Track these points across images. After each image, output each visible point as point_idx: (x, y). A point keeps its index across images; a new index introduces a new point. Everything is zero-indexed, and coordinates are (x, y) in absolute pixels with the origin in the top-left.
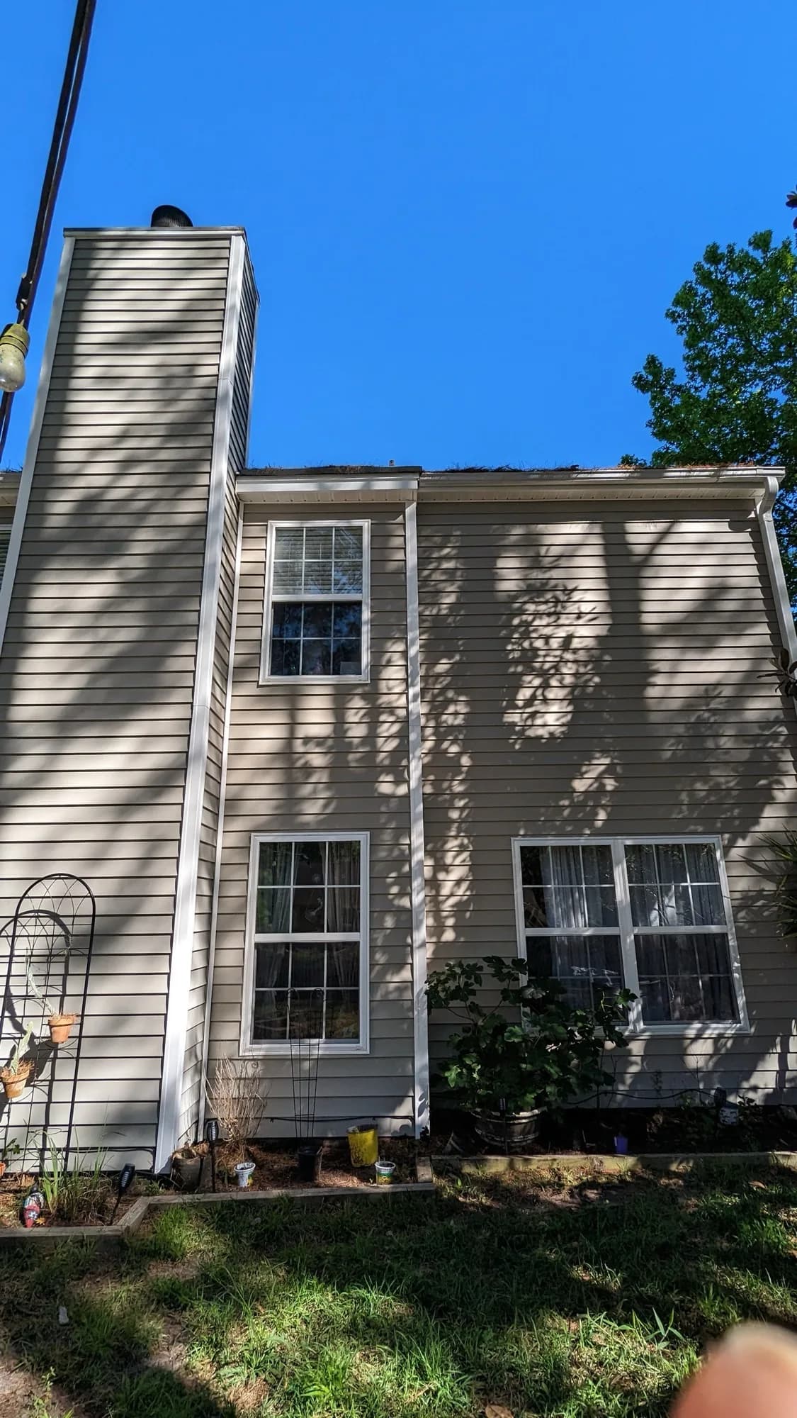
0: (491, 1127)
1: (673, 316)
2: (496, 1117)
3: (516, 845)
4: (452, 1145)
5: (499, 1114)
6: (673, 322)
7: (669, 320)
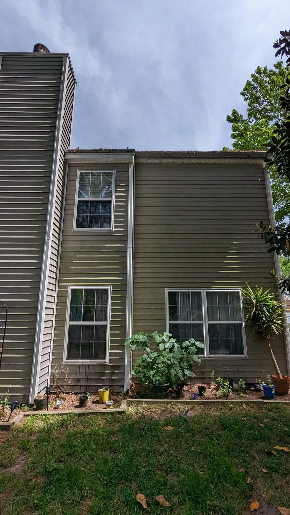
0: (151, 389)
1: (243, 94)
2: (152, 386)
3: (167, 291)
4: (136, 396)
5: (153, 385)
6: (243, 96)
7: (242, 95)
